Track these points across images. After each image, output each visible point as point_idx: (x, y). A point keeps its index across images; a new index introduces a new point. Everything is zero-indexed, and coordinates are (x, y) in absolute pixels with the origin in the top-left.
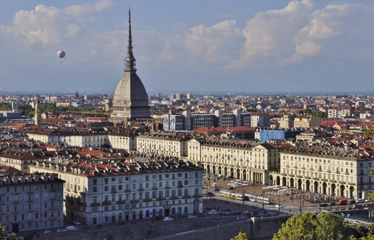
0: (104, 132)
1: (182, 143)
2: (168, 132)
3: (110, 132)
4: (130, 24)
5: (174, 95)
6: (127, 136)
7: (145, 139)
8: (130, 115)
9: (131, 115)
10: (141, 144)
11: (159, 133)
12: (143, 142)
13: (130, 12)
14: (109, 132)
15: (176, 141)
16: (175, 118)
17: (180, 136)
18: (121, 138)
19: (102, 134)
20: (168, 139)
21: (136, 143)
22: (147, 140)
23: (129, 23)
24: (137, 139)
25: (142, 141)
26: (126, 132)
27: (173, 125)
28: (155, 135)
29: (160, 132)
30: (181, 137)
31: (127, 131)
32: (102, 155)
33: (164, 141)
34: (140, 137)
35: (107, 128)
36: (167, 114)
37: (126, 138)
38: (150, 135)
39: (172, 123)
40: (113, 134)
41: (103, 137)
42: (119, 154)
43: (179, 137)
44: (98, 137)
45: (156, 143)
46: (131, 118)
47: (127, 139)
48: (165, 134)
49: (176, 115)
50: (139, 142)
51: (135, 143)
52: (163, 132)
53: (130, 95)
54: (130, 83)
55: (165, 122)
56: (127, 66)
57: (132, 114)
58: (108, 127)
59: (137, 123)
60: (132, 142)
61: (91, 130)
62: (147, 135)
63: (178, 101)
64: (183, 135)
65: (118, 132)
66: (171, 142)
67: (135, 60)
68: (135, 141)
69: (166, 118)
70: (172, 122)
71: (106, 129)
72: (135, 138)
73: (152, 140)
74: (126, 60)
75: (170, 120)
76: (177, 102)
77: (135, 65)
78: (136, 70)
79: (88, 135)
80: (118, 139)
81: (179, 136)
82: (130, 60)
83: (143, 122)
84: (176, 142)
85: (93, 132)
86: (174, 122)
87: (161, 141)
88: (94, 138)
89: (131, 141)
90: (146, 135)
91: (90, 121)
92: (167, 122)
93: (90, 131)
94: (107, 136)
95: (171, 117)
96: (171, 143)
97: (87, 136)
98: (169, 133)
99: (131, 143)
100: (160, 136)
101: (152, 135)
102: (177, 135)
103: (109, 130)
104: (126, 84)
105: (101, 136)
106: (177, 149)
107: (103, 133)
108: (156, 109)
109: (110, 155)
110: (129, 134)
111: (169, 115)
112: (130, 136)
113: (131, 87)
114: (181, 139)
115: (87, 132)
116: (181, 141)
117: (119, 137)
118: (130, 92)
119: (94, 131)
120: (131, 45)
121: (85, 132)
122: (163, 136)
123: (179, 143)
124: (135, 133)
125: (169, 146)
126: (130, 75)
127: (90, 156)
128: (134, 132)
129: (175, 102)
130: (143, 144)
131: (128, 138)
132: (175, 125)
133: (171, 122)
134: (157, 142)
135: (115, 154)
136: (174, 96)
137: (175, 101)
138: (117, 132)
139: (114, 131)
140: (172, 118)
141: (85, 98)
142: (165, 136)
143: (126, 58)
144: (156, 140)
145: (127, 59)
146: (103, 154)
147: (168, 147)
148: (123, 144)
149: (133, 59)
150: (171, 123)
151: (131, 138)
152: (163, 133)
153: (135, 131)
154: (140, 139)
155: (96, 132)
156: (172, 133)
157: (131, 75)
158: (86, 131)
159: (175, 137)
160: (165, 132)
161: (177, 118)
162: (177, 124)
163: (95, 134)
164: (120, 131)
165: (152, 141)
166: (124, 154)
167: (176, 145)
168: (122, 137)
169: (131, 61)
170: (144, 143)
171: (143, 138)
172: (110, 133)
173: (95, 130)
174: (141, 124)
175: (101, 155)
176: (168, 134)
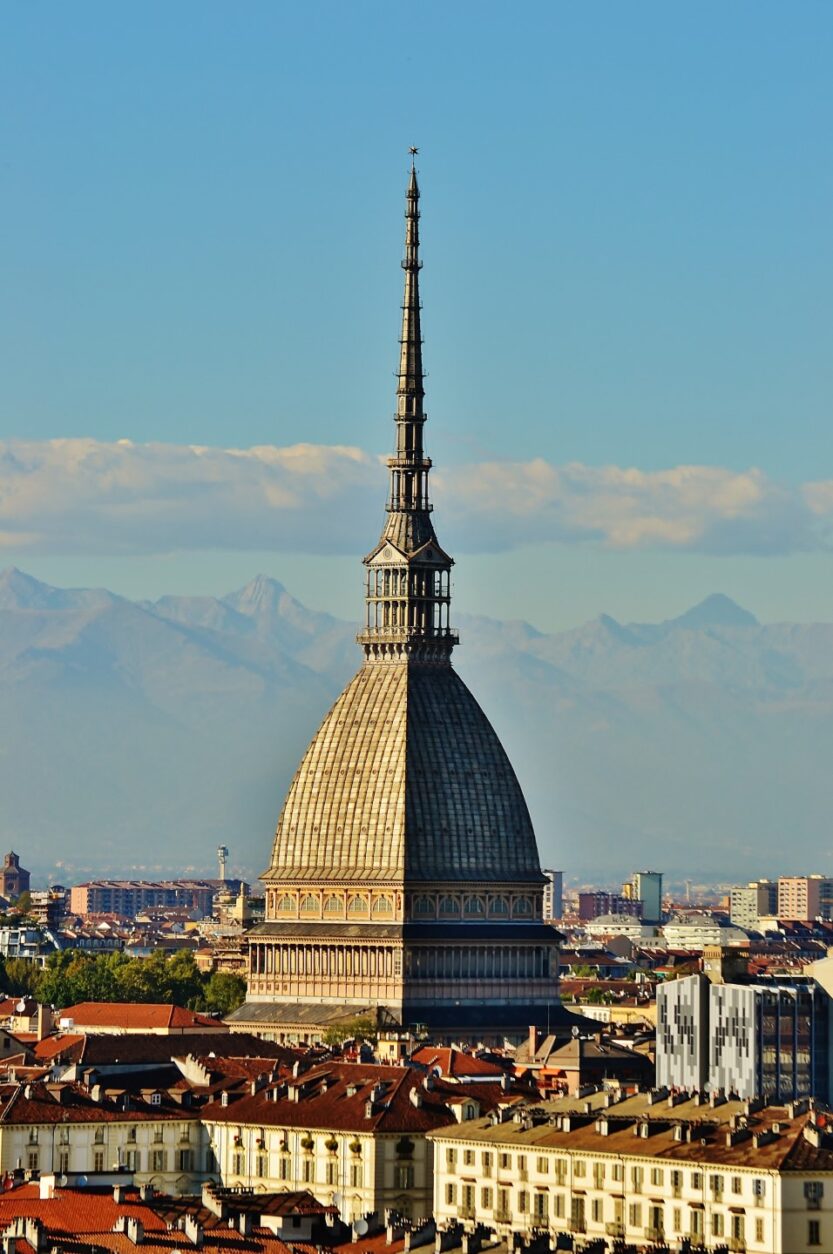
0: (176, 1095)
1: (799, 1182)
2: (682, 1098)
3: (225, 1095)
4: (414, 286)
5: (761, 887)
6: (356, 1124)
7: (495, 1152)
8: (399, 991)
9: (406, 987)
10: (469, 1191)
11: (611, 1104)
12: (488, 1174)
13: (414, 195)
14: (218, 1097)
15: (746, 1164)
16: (750, 1014)
17: (784, 1127)
18: (309, 1145)
19: (165, 1111)
20: (685, 1149)
21: (429, 1188)
22: (514, 1162)
23: (407, 276)
24: (441, 1149)
25: (477, 1170)
26: (351, 1092)
27: (739, 1064)
28: (579, 1121)
29: (619, 1094)
30: (793, 1136)
31: (359, 1088)
32: (133, 1232)
33: (647, 1167)
34: (459, 1137)
35: (203, 1060)
36: (687, 980)
37: (351, 1140)
38: (539, 1119)
39: (729, 1051)
40: (245, 1112)
41: (174, 1134)
42: (272, 1223)
43: (774, 1138)
44: (133, 1134)
45: (586, 1182)
46: (405, 1010)
47: (357, 1149)
48: (658, 1112)
49: (760, 989)
50: (452, 1171)
51: (419, 1181)
52: (649, 1098)
53: (398, 829)
54: (402, 736)
55: (668, 1039)
56: (387, 604)
57: (412, 977)
58: (212, 1055)
59: (454, 1046)
60: (397, 1170)
61: (80, 1076)
62: (516, 1119)
63: (795, 929)
64: (809, 1124)
65: (293, 1095)
66: (709, 1171)
67: (446, 564)
68: (419, 1169)
69: (678, 1009)
70: (730, 1041)
71: (193, 1072)
72: (419, 1145)
73: (552, 1157)
74: (379, 559)
75: (714, 1024)
76: (789, 933)
77: (447, 600)
78: (455, 640)
79: (53, 1121)
80: (285, 1148)
81: (776, 1130)
82: (411, 562)
83: (500, 1045)
84: (748, 1178)
85: (95, 1096)
86: (742, 1043)
87: (629, 1165)
88: (99, 1140)
89: (390, 1168)
90: (507, 1117)
91: (83, 1030)
92: (691, 1041)
93: (68, 1088)
94: (202, 1127)
95: (720, 1001)
96: (707, 1182)
97: (40, 1121)
98: (697, 1100)
99: (389, 1183)
100: (617, 1125)
101: (557, 1115)
102: (759, 1122)
103: (216, 1077)
104: (372, 746)
105: (156, 1126)
106: (760, 1238)
107: (168, 1102)
108: (611, 970)
109: (192, 1232)
110: (376, 1109)
111: (706, 983)
112: (380, 1129)
113: (407, 772)
114: (786, 1150)
115: (48, 1093)
116: (785, 1167)
117: (296, 1137)
118: (401, 807)
119: (97, 1088)
120: (419, 450)
121: (27, 1094)
122: (645, 1127)
123: (773, 1183)
124: (425, 1103)
125: (692, 1205)
126: (404, 680)
127: (32, 1236)
128: (414, 1099)
129: (769, 933)
130: (486, 1191)
131: (368, 1143)
132: (749, 1063)
133: (720, 1042)
134: (598, 1174)
135: (237, 1227)
136: (766, 893)
137: (773, 926)
138: (283, 1093)
139: (262, 1086)
140: (726, 1013)
141: (79, 903)
142: (658, 1127)
143: (376, 545)
144: (590, 1161)
145: (388, 554)
146: (139, 1224)
147: (687, 1213)
148: (330, 1188)
149: (429, 553)
150: (718, 1052)
151: (390, 1146)
152: (642, 1104)
153: (420, 1091)
154: (461, 1149)
155: (113, 1094)
156: (720, 1101)
157: (413, 672)
158: (39, 1087)
159: (741, 1138)
160: (661, 1096)
161: (765, 1008)
162: (769, 1057)
163: (108, 1110)
164: (308, 1091)
165: (558, 1170)
166: (307, 1223)
167: (746, 1199)
168: (321, 1139)
169: (412, 572)
170: (492, 1183)
171: (484, 1139)
172: (225, 1104)
173: (105, 1083)
174: (481, 1055)
175: (120, 1227)
176: (682, 1112)
